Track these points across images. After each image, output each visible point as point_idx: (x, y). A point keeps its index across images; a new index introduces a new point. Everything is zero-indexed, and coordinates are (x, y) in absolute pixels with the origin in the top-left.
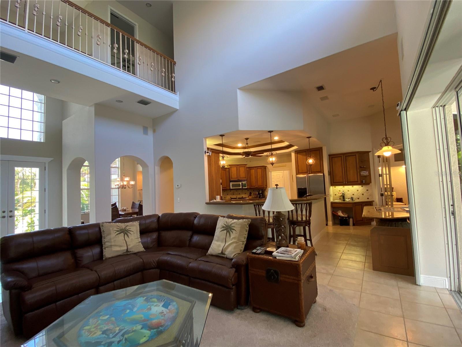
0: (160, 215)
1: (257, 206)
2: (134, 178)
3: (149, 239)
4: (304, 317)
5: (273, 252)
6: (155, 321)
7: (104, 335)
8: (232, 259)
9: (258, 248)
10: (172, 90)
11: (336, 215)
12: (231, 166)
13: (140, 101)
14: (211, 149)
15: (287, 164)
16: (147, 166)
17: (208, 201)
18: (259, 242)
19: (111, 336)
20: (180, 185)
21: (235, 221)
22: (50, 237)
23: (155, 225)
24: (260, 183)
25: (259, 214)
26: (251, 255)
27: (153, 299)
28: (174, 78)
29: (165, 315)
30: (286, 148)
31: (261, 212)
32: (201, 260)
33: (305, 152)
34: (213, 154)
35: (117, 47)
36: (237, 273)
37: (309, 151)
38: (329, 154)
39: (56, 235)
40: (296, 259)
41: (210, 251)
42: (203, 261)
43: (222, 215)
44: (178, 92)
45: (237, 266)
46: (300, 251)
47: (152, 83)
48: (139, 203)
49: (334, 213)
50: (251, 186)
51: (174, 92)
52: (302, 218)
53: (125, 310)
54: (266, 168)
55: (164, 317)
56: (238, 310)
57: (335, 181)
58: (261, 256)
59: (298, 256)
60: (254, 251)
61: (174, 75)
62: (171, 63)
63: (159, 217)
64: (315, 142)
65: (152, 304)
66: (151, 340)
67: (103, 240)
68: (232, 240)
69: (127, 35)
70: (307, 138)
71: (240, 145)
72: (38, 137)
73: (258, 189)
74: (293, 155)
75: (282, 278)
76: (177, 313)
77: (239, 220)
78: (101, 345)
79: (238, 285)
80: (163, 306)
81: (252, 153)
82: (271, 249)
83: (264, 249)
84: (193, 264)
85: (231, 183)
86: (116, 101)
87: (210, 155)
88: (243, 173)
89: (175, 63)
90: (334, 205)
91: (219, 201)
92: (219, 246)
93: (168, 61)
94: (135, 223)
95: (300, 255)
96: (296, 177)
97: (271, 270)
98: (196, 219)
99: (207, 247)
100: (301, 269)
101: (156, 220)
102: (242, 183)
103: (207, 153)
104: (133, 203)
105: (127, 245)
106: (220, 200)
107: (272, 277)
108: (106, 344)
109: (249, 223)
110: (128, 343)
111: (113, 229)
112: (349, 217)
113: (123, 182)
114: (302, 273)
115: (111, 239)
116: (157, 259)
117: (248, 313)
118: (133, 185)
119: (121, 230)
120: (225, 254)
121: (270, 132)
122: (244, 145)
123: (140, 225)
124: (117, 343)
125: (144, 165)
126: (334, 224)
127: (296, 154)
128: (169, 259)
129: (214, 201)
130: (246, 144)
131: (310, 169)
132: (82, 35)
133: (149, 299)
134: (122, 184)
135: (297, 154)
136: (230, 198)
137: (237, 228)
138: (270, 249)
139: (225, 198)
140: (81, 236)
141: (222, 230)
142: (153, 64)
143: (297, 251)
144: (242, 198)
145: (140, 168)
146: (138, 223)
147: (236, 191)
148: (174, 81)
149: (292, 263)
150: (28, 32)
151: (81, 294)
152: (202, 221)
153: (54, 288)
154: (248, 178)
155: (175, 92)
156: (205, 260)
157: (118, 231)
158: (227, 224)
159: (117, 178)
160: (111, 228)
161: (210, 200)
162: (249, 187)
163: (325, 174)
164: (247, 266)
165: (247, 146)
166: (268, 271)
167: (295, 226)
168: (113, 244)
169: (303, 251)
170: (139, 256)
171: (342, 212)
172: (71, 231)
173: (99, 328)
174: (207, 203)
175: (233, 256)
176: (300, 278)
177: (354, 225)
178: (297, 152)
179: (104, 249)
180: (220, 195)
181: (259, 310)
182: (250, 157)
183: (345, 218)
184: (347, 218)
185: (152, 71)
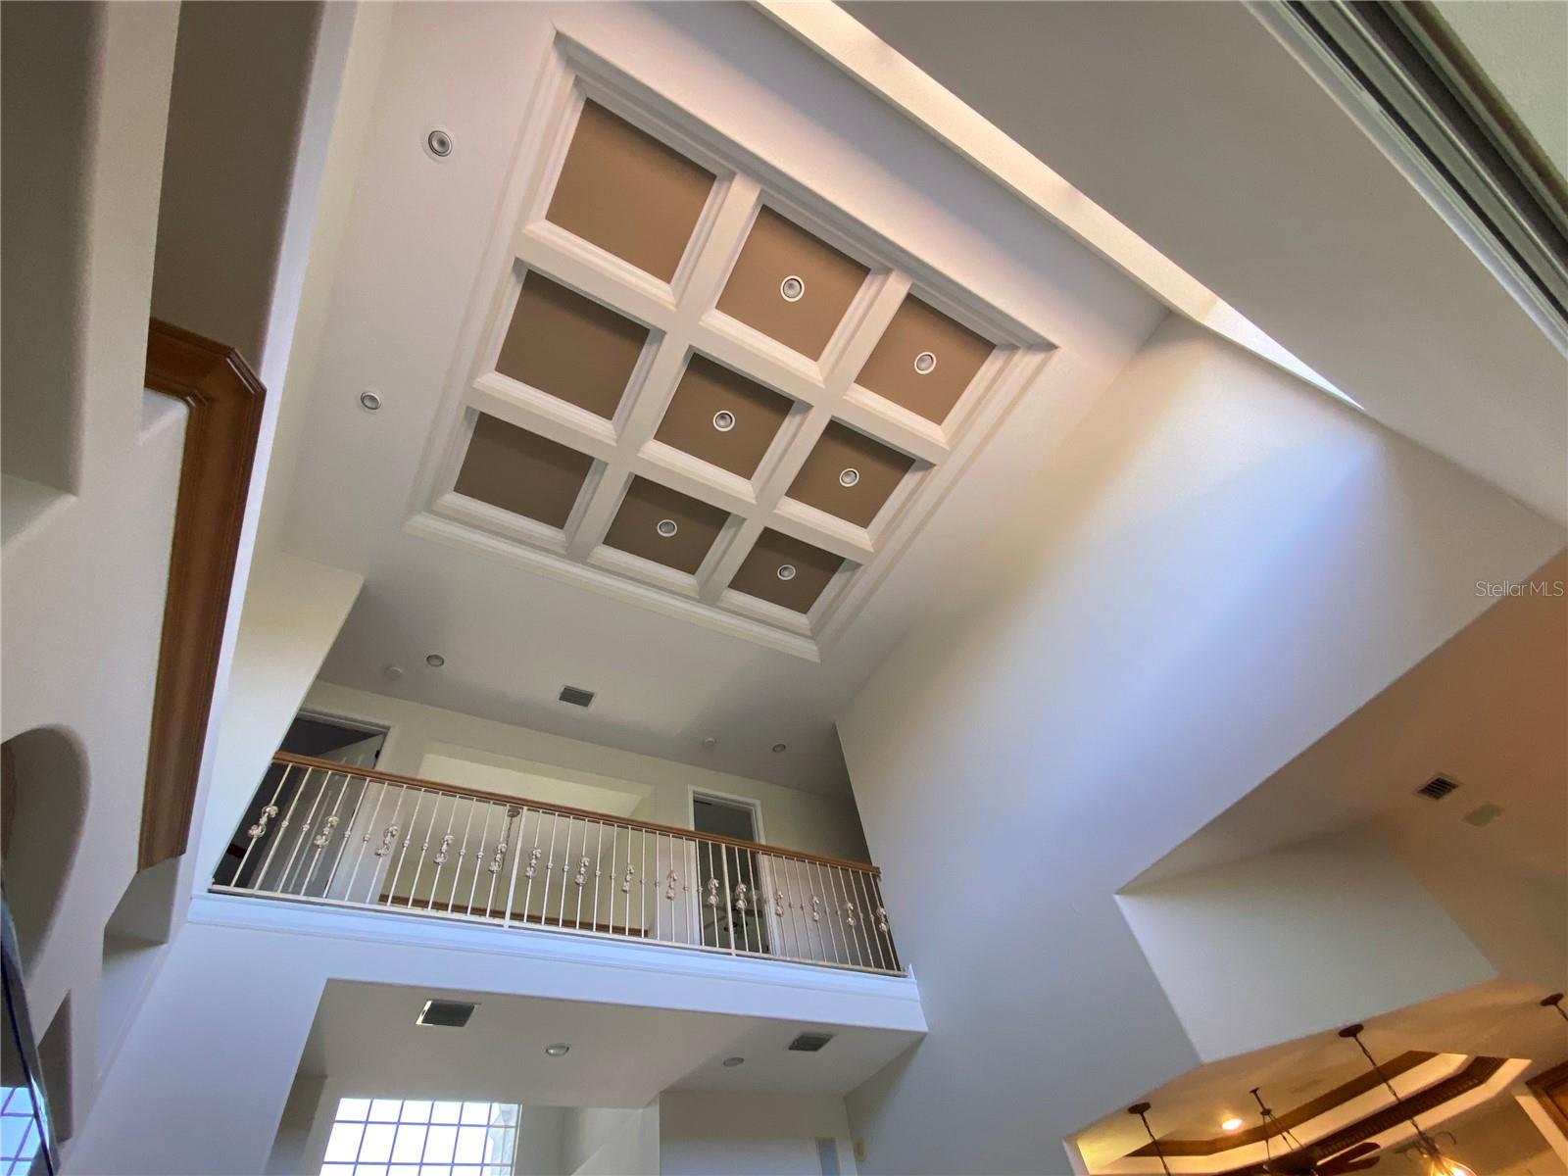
10: (890, 967)
13: (798, 1040)
28: (886, 921)
44: (910, 966)
47: (826, 963)
51: (896, 972)
61: (882, 910)
62: (866, 875)
69: (739, 844)
70: (1545, 1003)
71: (1232, 1125)
86: (724, 1063)
89: (877, 873)
93: (858, 872)
121: (1351, 1031)
127: (1547, 1099)
130: (1263, 1114)
132: (632, 889)
135: (1550, 1097)
142: (815, 899)
148: (889, 932)
150: (510, 927)
155: (899, 969)
165: (1268, 1119)
178: (1542, 1084)
185: (816, 921)
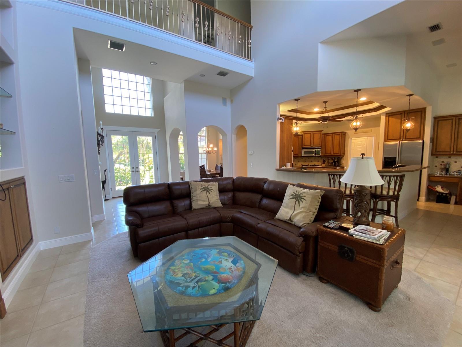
0: (235, 178)
1: (332, 176)
2: (217, 145)
3: (226, 197)
4: (382, 303)
5: (349, 229)
6: (224, 276)
7: (183, 278)
8: (300, 228)
9: (331, 222)
10: (248, 58)
11: (432, 190)
12: (304, 133)
13: (219, 73)
14: (284, 116)
15: (373, 129)
16: (226, 135)
17: (278, 168)
18: (332, 215)
19: (188, 280)
20: (253, 152)
21: (306, 190)
22: (156, 189)
23: (230, 186)
24: (336, 151)
25: (334, 184)
26: (322, 227)
27: (224, 253)
28: (251, 44)
29: (233, 271)
30: (374, 110)
31: (337, 183)
32: (269, 223)
33: (400, 114)
34: (286, 120)
35: (198, 20)
36: (304, 243)
37: (406, 113)
38: (434, 116)
39: (160, 188)
40: (380, 242)
41: (278, 216)
42: (271, 224)
43: (292, 183)
44: (254, 59)
45: (305, 236)
46: (386, 233)
47: (230, 53)
48: (220, 166)
49: (430, 188)
50: (326, 154)
51: (249, 60)
52: (388, 192)
53: (201, 258)
54: (345, 135)
55: (232, 273)
56: (303, 275)
57: (437, 150)
58: (333, 231)
59: (383, 238)
60: (326, 224)
61: (250, 40)
62: (248, 28)
63: (234, 179)
64: (417, 101)
65: (223, 257)
66: (218, 294)
67: (191, 195)
68: (301, 209)
69: (208, 6)
70: (408, 96)
71: (316, 110)
72: (149, 113)
73: (333, 157)
74: (383, 119)
75: (358, 258)
76: (244, 273)
77: (311, 190)
78: (180, 287)
79: (305, 253)
80: (232, 262)
81: (330, 118)
82: (348, 225)
83: (338, 223)
84: (261, 225)
85: (303, 150)
86: (200, 75)
87: (283, 121)
88: (317, 140)
89: (251, 28)
90: (432, 179)
91: (289, 169)
92: (287, 213)
93: (245, 26)
94: (215, 183)
95: (386, 237)
96: (384, 145)
97: (346, 247)
98: (266, 184)
99: (275, 211)
100: (386, 254)
101: (231, 182)
102: (315, 151)
103: (280, 120)
104: (217, 166)
105: (209, 200)
106: (291, 167)
107: (346, 255)
108: (184, 286)
109: (323, 194)
110: (200, 291)
111: (198, 187)
112: (451, 194)
113: (208, 149)
114: (386, 258)
115: (197, 195)
116: (231, 215)
117: (313, 281)
118: (216, 151)
119: (204, 188)
120: (293, 222)
121: (357, 91)
122: (322, 110)
123: (219, 185)
124: (192, 288)
125: (224, 134)
126: (428, 200)
127: (387, 118)
128: (241, 216)
129: (285, 168)
130: (324, 108)
131: (405, 135)
132: (169, 15)
133: (221, 252)
134: (208, 150)
135: (389, 117)
136: (302, 165)
137: (308, 198)
138: (346, 225)
139: (296, 164)
140: (177, 190)
141: (291, 198)
142: (230, 32)
143: (381, 232)
144: (315, 165)
145: (221, 137)
146: (217, 183)
147: (308, 158)
148: (251, 48)
149: (373, 246)
150: (129, 20)
151: (176, 234)
152: (271, 187)
153: (157, 228)
154: (323, 146)
155: (251, 59)
156: (272, 224)
157: (202, 189)
158: (296, 193)
159: (204, 145)
160: (197, 186)
161: (281, 166)
162: (323, 155)
163: (424, 141)
164: (316, 238)
165: (325, 110)
166: (341, 248)
167: (378, 200)
168: (198, 198)
169: (389, 233)
170: (218, 210)
171: (442, 187)
172: (169, 186)
173: (181, 270)
174: (277, 170)
175: (302, 225)
176: (383, 263)
177: (456, 203)
178: (389, 115)
179: (192, 202)
180: (291, 162)
181: (325, 281)
182: (328, 122)
183: (444, 195)
184: (448, 195)
185: (229, 40)
